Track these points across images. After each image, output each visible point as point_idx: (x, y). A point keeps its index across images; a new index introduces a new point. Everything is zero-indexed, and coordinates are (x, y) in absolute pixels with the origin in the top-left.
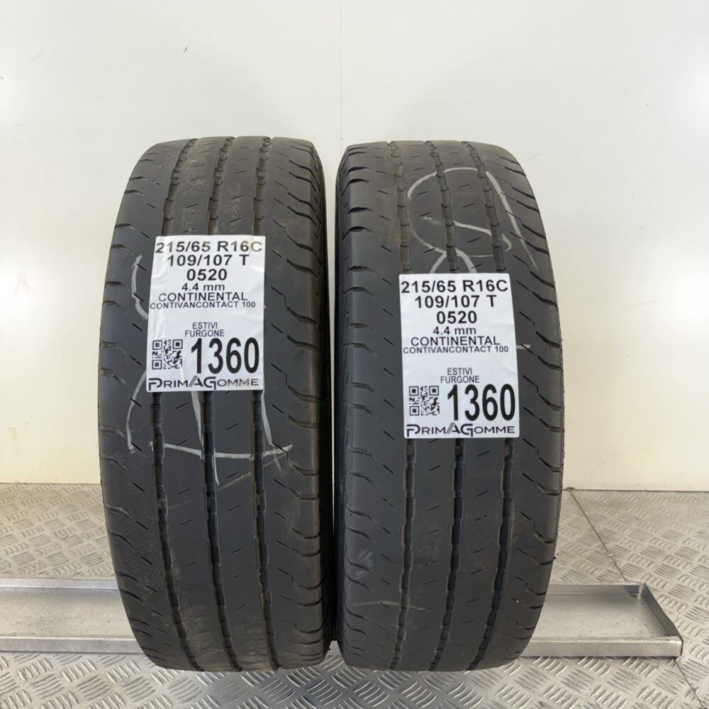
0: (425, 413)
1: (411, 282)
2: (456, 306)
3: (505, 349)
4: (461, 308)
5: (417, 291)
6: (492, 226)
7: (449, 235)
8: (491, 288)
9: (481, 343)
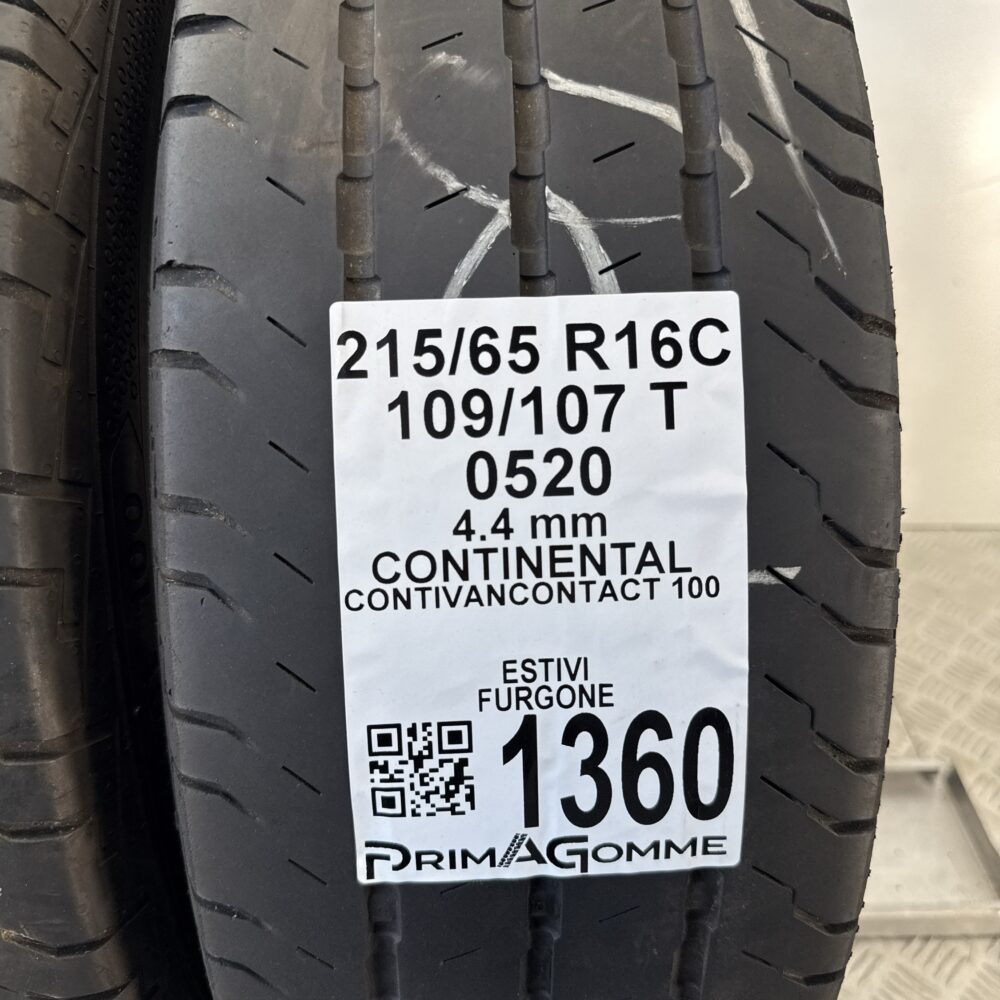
0: (425, 808)
1: (374, 335)
2: (539, 429)
3: (709, 587)
4: (554, 436)
5: (394, 372)
6: (683, 87)
7: (521, 124)
8: (667, 353)
9: (624, 571)
